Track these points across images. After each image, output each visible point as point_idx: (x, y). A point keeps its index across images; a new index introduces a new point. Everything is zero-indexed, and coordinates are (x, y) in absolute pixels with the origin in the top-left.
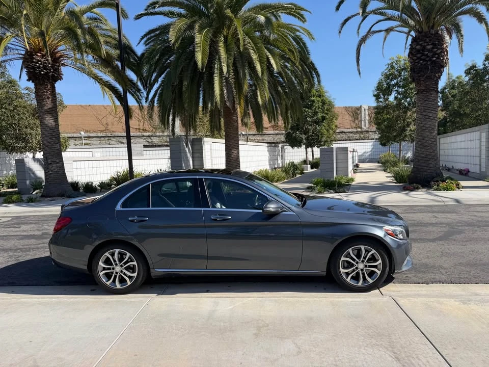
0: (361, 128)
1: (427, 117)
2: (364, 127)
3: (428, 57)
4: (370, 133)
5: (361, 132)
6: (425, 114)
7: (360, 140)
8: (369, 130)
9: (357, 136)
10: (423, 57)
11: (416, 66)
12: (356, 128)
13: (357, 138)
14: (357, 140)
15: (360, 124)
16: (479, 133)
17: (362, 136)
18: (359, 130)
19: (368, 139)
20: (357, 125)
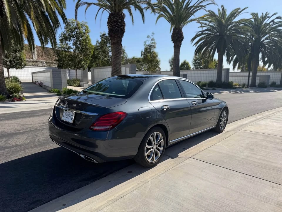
0: (32, 59)
1: (118, 57)
2: (34, 59)
3: (119, 26)
4: (39, 63)
5: (33, 62)
6: (117, 56)
7: (32, 66)
8: (38, 60)
9: (31, 63)
10: (117, 25)
11: (113, 29)
12: (29, 58)
13: (30, 65)
14: (31, 66)
15: (32, 56)
16: (125, 68)
17: (34, 64)
18: (31, 60)
19: (37, 66)
20: (29, 56)
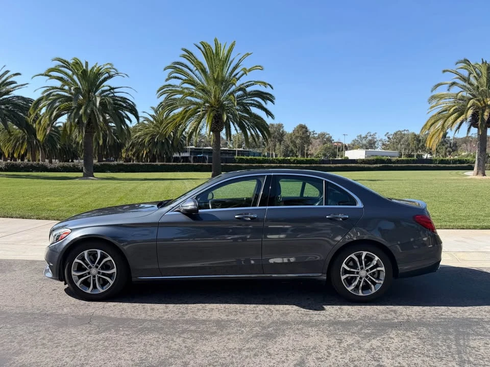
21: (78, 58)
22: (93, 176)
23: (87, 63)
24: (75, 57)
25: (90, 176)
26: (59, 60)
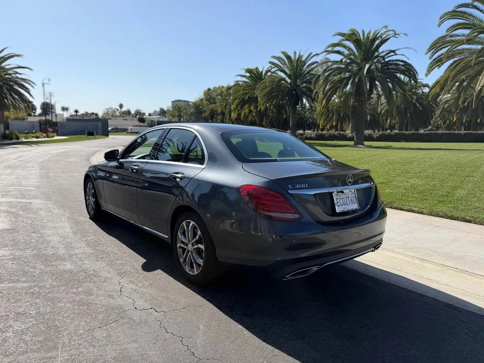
21: (356, 29)
22: (363, 145)
23: (363, 31)
24: (352, 28)
25: (360, 145)
26: (340, 34)
